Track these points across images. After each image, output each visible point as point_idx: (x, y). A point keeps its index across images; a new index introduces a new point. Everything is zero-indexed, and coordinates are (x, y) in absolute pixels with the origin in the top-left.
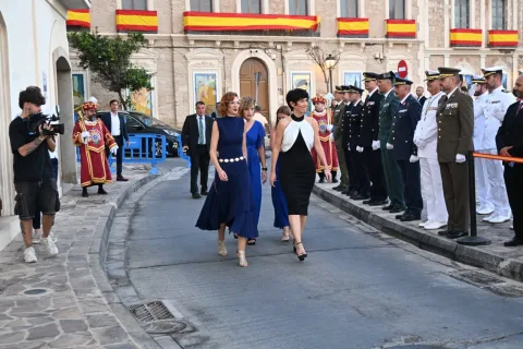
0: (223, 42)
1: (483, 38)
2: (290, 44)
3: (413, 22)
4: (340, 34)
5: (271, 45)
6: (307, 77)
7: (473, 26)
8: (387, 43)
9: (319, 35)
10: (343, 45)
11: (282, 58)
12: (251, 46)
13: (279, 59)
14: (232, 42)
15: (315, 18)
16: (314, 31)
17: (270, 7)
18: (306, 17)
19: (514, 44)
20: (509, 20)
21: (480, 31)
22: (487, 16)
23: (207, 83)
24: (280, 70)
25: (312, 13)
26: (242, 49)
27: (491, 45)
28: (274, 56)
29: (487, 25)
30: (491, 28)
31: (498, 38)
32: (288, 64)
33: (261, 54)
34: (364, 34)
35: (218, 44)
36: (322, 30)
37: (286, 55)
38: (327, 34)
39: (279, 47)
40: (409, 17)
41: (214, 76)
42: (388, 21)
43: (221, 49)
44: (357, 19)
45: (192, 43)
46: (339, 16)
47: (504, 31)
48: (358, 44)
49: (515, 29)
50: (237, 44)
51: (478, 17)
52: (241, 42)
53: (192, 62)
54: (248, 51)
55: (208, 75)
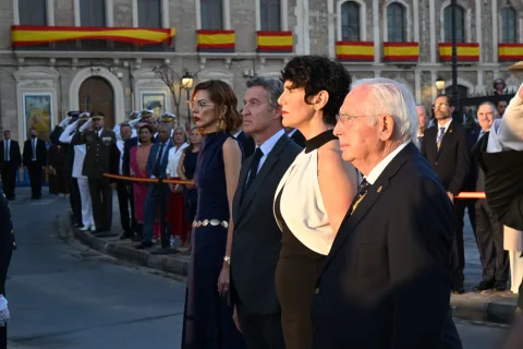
0: (58, 59)
1: (376, 51)
2: (139, 61)
3: (289, 34)
4: (201, 48)
5: (117, 62)
6: (160, 99)
7: (364, 38)
8: (258, 58)
9: (174, 50)
10: (204, 61)
11: (131, 77)
12: (93, 62)
13: (126, 79)
14: (70, 60)
15: (168, 31)
16: (168, 44)
17: (115, 19)
18: (160, 28)
19: (415, 58)
20: (408, 30)
21: (371, 44)
22: (381, 27)
23: (41, 105)
24: (128, 90)
25: (166, 25)
26: (81, 67)
27: (386, 59)
28: (120, 75)
29: (381, 36)
30: (386, 40)
31: (393, 51)
32: (138, 83)
33: (104, 73)
34: (230, 48)
35: (53, 61)
36: (177, 45)
37: (135, 74)
38: (184, 50)
39: (126, 64)
40: (285, 28)
41: (48, 98)
42: (259, 33)
43: (56, 66)
44: (222, 31)
45: (22, 61)
46: (199, 27)
47: (404, 43)
48: (223, 60)
49: (417, 40)
50: (75, 61)
51: (370, 27)
52: (80, 59)
53: (20, 84)
54: (88, 69)
55: (41, 97)
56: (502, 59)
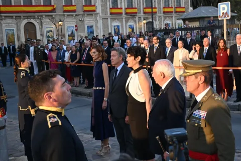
0: (16, 17)
1: (123, 11)
2: (44, 16)
3: (94, 6)
4: (65, 11)
5: (36, 17)
6: (52, 29)
7: (119, 7)
8: (84, 14)
9: (55, 12)
10: (66, 16)
11: (41, 22)
12: (28, 17)
13: (40, 22)
14: (20, 16)
15: (53, 6)
16: (54, 11)
17: (35, 2)
18: (50, 5)
19: (136, 13)
20: (134, 3)
21: (122, 8)
22: (125, 3)
23: (11, 33)
24: (41, 27)
25: (53, 4)
26: (24, 19)
27: (126, 13)
28: (38, 21)
29: (125, 6)
30: (126, 7)
31: (129, 11)
32: (44, 24)
33: (32, 21)
34: (75, 11)
35: (14, 17)
36: (57, 11)
37: (42, 21)
38: (59, 12)
39: (40, 17)
40: (93, 4)
41: (13, 30)
42: (84, 6)
43: (15, 19)
44: (72, 5)
45: (3, 17)
46: (64, 4)
47: (132, 8)
48: (72, 15)
49: (136, 7)
50: (22, 17)
51: (121, 3)
52: (24, 16)
53: (4, 25)
54: (26, 20)
55: (11, 30)
56: (164, 12)
